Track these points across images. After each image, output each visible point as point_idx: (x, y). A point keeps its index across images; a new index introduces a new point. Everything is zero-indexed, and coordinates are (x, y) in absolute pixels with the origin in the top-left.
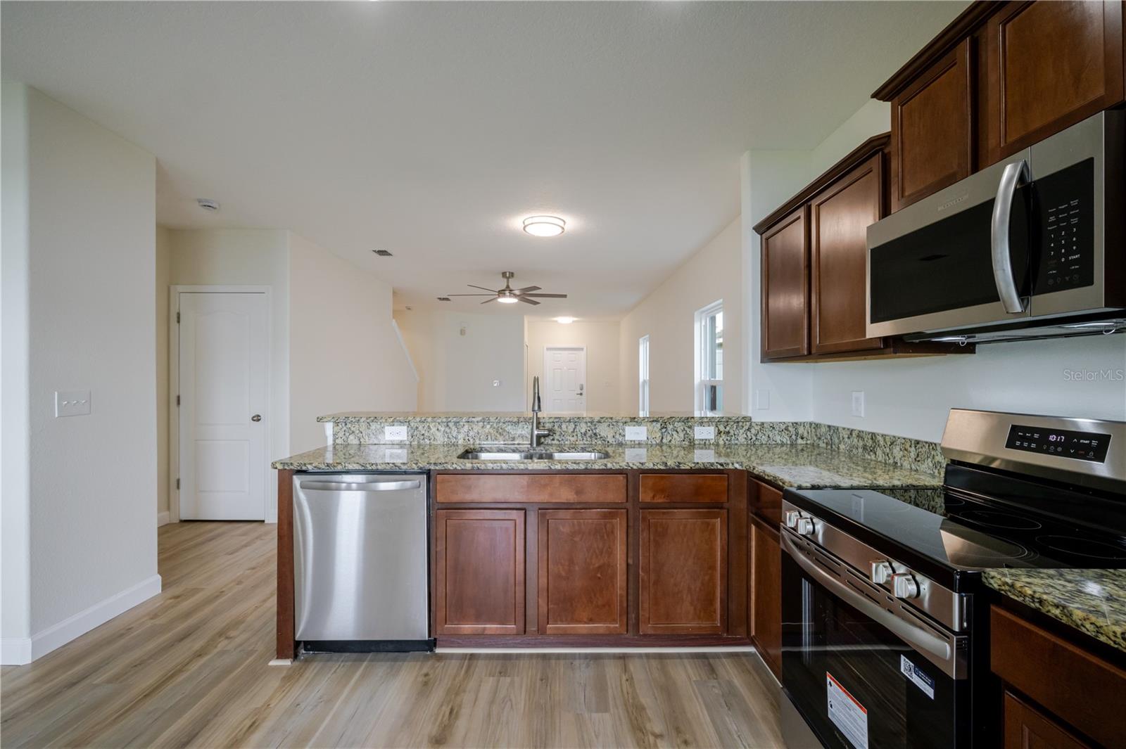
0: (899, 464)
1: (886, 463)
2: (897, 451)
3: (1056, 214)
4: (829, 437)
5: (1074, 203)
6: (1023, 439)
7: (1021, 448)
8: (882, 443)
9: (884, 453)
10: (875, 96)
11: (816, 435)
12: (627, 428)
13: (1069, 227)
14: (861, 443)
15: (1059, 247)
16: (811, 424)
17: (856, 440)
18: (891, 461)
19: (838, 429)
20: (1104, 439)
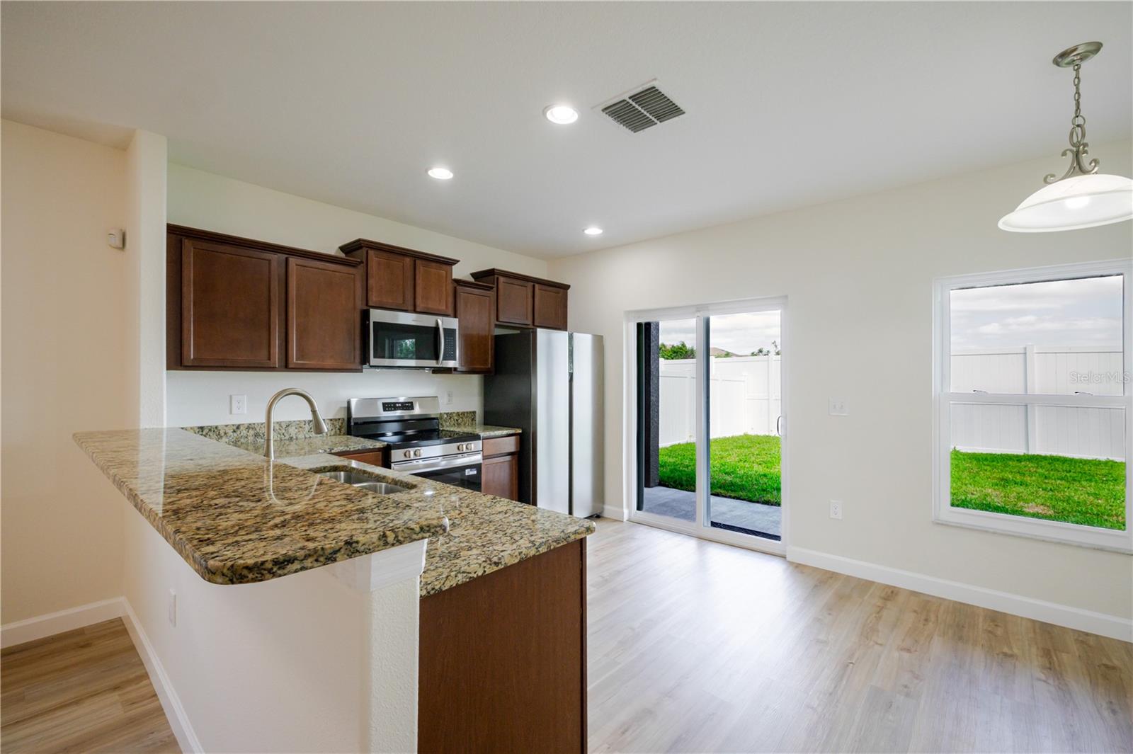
0: (294, 437)
1: (281, 440)
2: (292, 431)
3: (448, 339)
5: (452, 338)
6: (388, 407)
13: (450, 344)
14: (251, 432)
17: (244, 433)
18: (287, 437)
19: (216, 428)
20: (412, 403)
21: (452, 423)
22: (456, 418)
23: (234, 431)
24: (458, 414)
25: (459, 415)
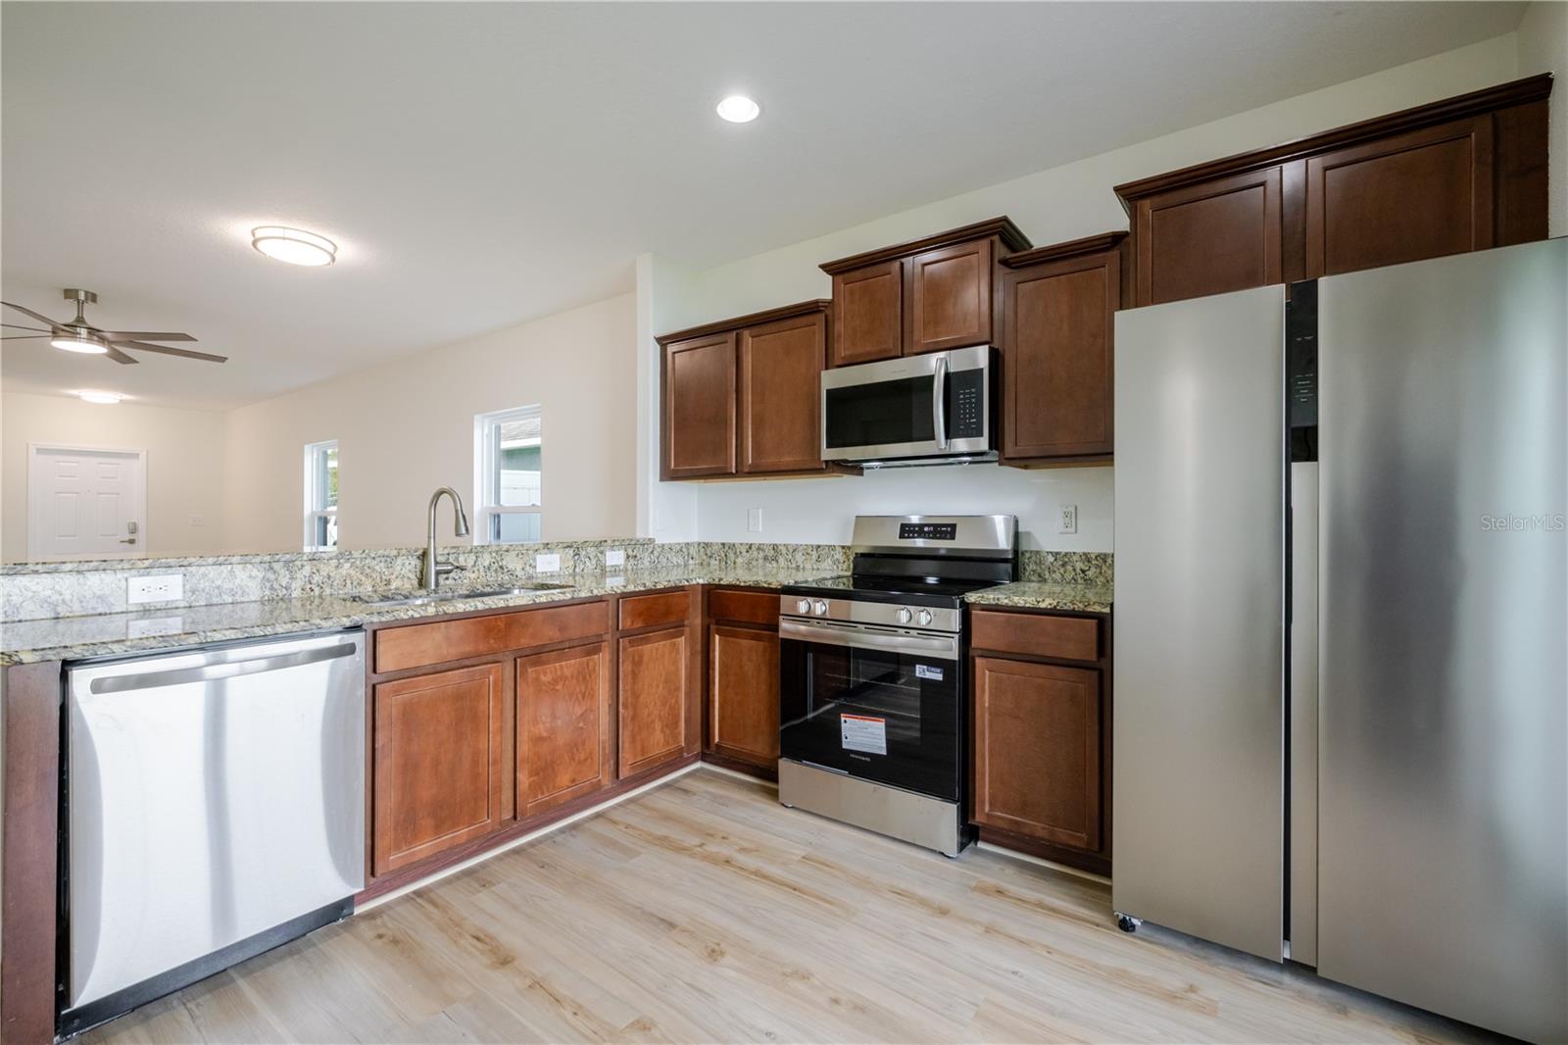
1: (788, 568)
2: (799, 557)
3: (963, 394)
4: (723, 555)
5: (973, 390)
6: (909, 532)
7: (909, 537)
8: (784, 551)
9: (786, 560)
10: (824, 267)
11: (706, 554)
12: (539, 557)
13: (970, 403)
14: (762, 554)
15: (965, 414)
16: (699, 544)
17: (755, 553)
18: (794, 565)
19: (734, 545)
20: (953, 526)
21: (1069, 576)
22: (1079, 565)
23: (747, 551)
24: (1086, 558)
25: (1089, 561)
